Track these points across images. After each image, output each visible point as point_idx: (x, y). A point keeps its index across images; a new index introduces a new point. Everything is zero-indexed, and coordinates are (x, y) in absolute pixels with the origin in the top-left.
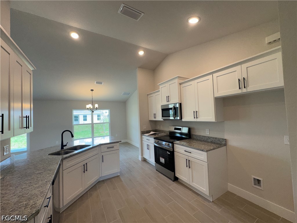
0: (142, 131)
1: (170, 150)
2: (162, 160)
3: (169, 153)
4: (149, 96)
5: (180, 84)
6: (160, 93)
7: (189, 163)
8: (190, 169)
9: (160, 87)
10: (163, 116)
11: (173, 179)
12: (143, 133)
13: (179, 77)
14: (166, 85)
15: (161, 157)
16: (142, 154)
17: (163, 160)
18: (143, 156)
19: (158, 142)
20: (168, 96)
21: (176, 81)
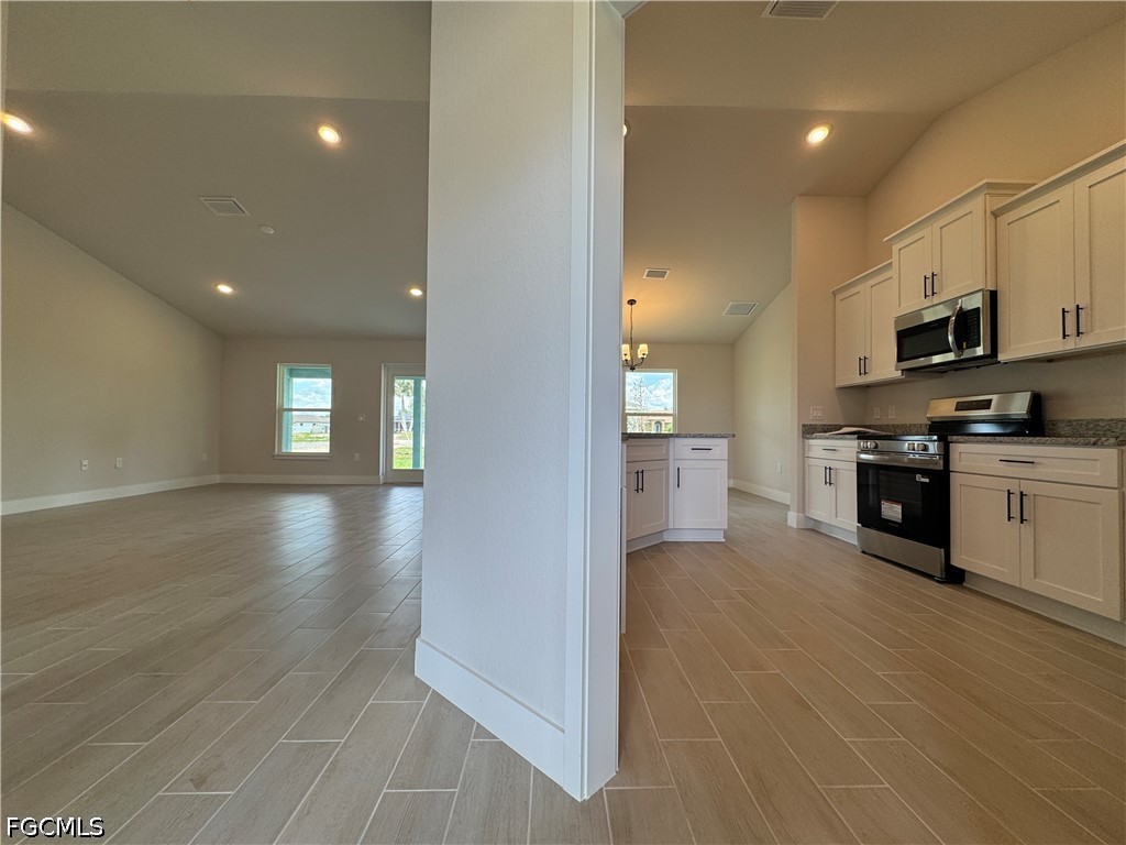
0: (804, 426)
1: (931, 467)
2: (892, 511)
3: (927, 480)
4: (839, 297)
5: (996, 214)
6: (893, 272)
7: (1019, 507)
8: (1027, 529)
9: (895, 248)
10: (900, 359)
11: (938, 574)
12: (809, 431)
13: (989, 185)
14: (925, 232)
15: (888, 500)
16: (803, 505)
17: (898, 508)
18: (804, 512)
19: (876, 447)
20: (929, 275)
21: (978, 205)
